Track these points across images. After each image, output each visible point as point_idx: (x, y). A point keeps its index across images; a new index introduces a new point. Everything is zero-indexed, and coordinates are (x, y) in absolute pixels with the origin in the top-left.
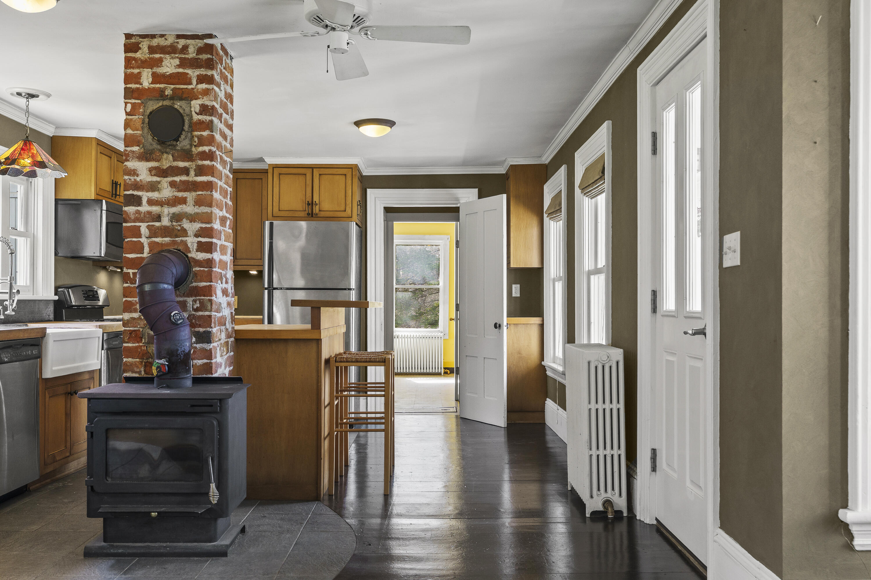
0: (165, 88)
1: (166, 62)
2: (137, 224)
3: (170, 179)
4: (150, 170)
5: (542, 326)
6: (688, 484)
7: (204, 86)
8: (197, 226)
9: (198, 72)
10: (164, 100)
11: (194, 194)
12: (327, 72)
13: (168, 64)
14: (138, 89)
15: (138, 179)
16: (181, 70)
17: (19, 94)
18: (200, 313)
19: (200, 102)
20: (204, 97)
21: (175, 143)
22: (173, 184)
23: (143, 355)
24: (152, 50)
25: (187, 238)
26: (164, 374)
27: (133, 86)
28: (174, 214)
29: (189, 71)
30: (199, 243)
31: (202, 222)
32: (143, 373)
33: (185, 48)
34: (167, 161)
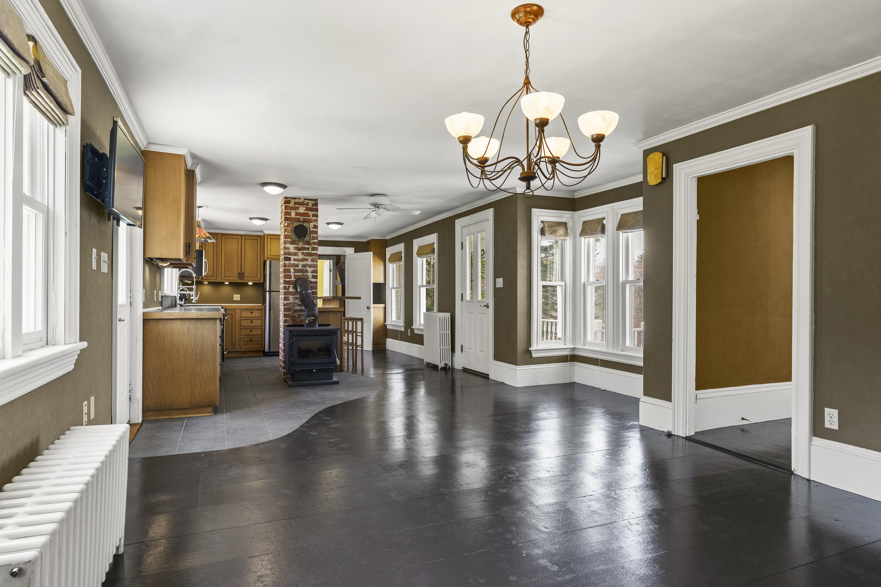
0: (300, 218)
2: (289, 268)
3: (302, 251)
4: (294, 248)
5: (385, 308)
6: (479, 352)
7: (315, 218)
8: (312, 269)
9: (312, 213)
10: (300, 222)
11: (311, 257)
12: (375, 221)
13: (301, 209)
14: (290, 218)
15: (290, 251)
16: (306, 212)
19: (313, 224)
20: (315, 222)
21: (304, 238)
22: (303, 253)
23: (292, 317)
24: (295, 203)
25: (308, 273)
27: (288, 216)
28: (303, 264)
29: (309, 212)
30: (313, 275)
31: (314, 268)
32: (292, 323)
33: (308, 204)
34: (301, 245)
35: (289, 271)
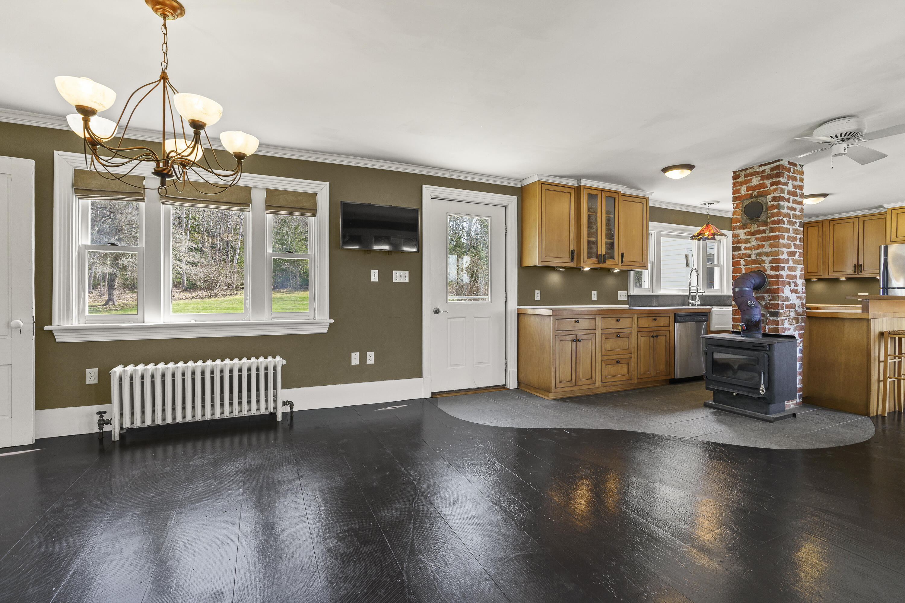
0: (753, 193)
1: (754, 180)
2: (739, 260)
3: (756, 236)
4: (745, 233)
7: (774, 187)
8: (770, 258)
9: (770, 181)
10: (752, 199)
11: (768, 242)
12: (832, 168)
13: (754, 181)
14: (739, 196)
15: (739, 238)
16: (761, 182)
17: (705, 204)
18: (772, 302)
19: (772, 196)
20: (775, 193)
21: (758, 218)
22: (757, 239)
24: (746, 176)
25: (765, 265)
26: (744, 330)
27: (737, 195)
28: (757, 253)
29: (766, 182)
30: (771, 266)
31: (773, 256)
33: (764, 170)
34: (754, 228)
35: (739, 263)
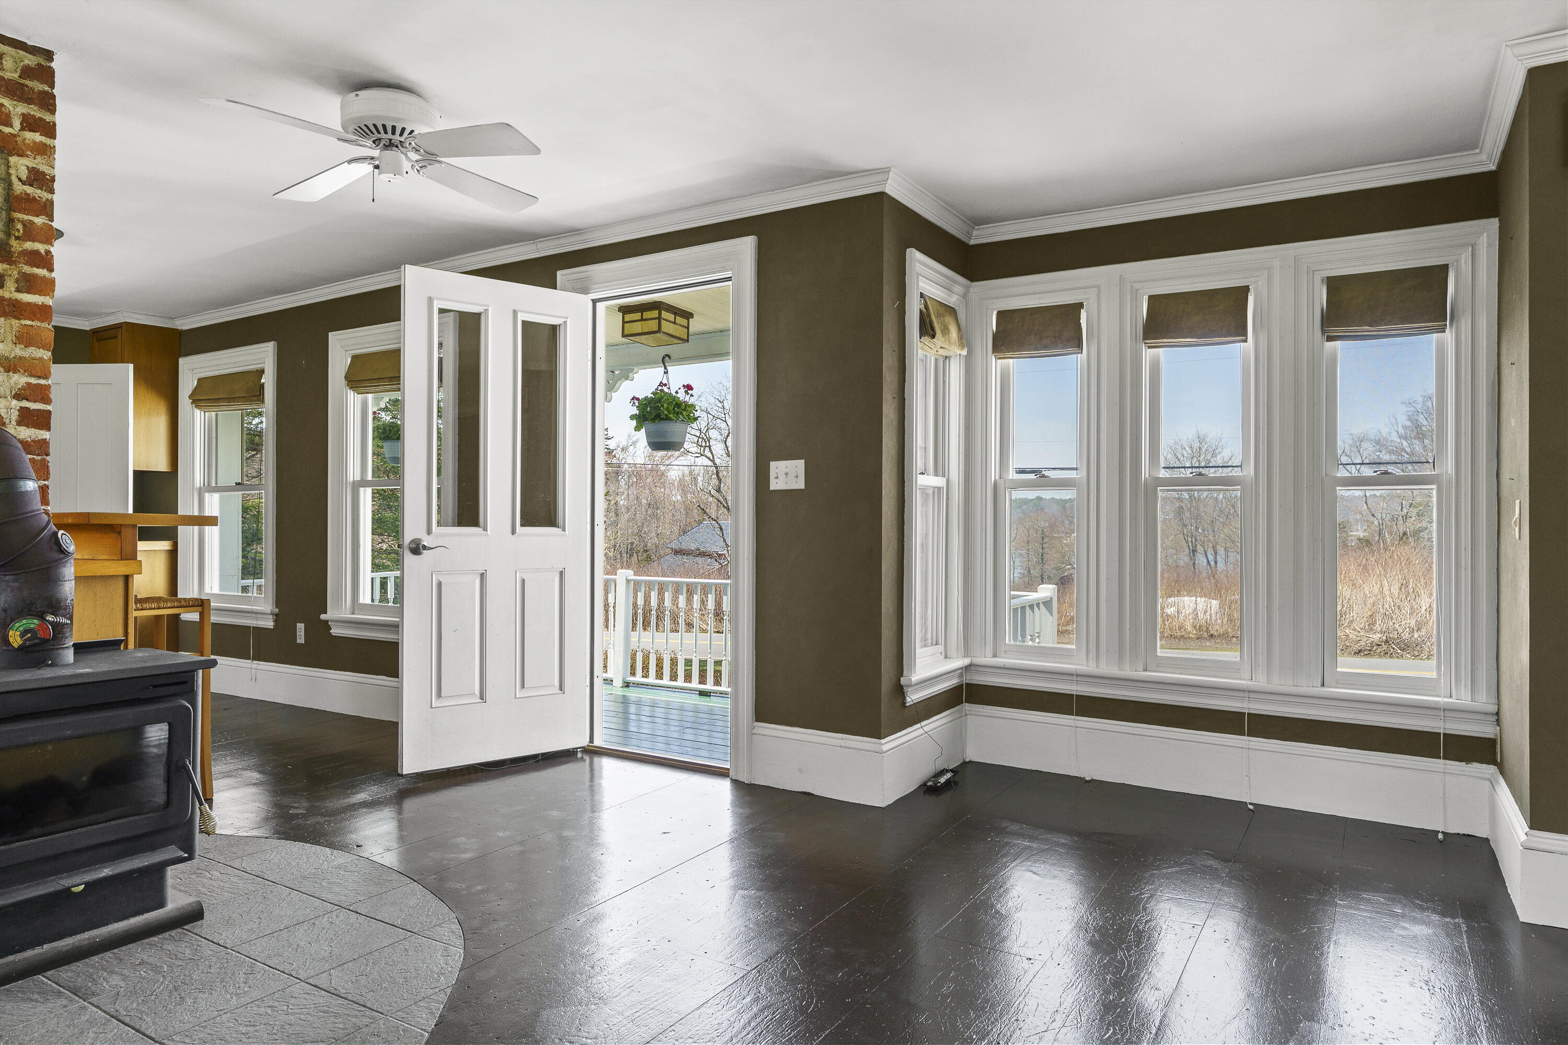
5: (173, 555)
7: (37, 137)
8: (21, 380)
9: (23, 109)
11: (15, 323)
12: (373, 201)
19: (27, 162)
20: (37, 157)
29: (5, 102)
